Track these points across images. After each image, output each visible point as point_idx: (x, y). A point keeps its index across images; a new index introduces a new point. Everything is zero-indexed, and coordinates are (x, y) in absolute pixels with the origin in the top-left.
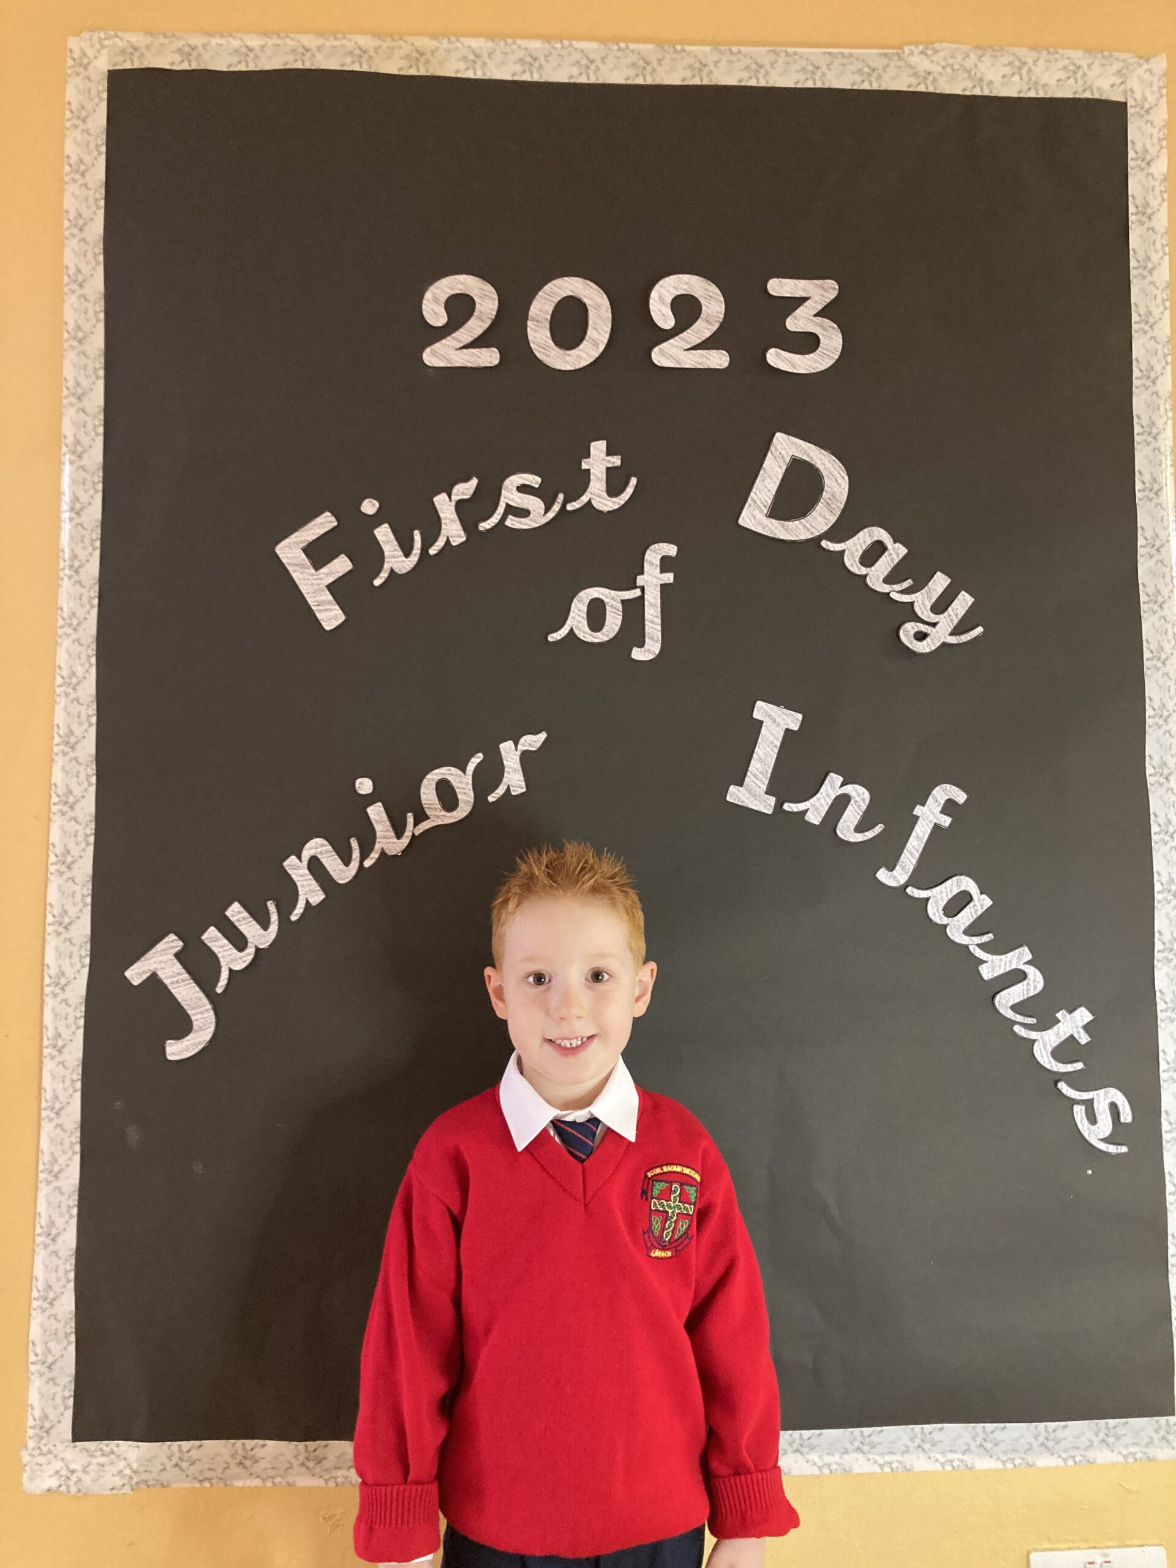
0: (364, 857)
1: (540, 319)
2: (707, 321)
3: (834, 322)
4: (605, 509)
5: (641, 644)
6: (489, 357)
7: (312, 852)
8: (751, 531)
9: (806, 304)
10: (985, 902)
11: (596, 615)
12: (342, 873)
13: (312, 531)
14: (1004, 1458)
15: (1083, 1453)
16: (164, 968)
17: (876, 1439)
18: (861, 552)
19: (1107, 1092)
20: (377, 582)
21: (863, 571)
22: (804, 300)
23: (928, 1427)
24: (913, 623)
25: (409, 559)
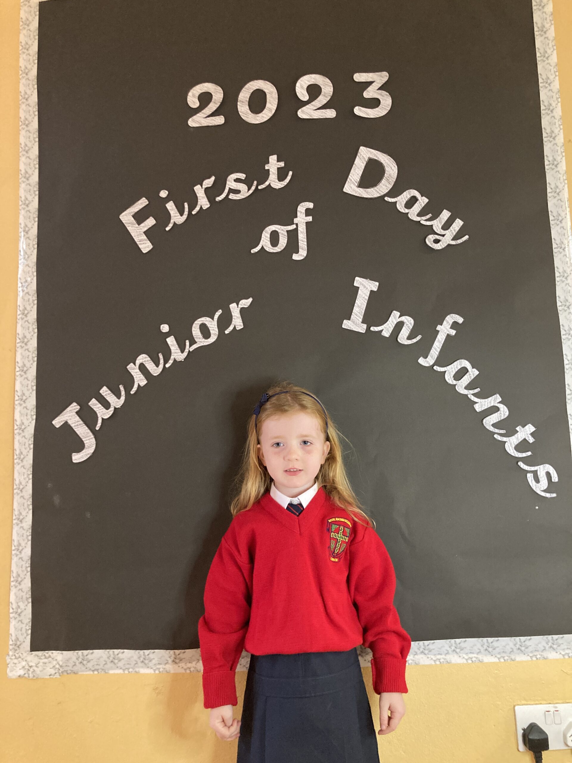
0: (166, 362)
1: (243, 101)
2: (325, 96)
3: (387, 92)
4: (277, 187)
5: (297, 252)
6: (220, 120)
7: (141, 361)
8: (351, 195)
9: (373, 84)
10: (475, 373)
11: (274, 238)
12: (155, 370)
13: (137, 207)
14: (499, 656)
15: (541, 653)
16: (70, 419)
17: (431, 647)
18: (405, 202)
19: (544, 467)
20: (168, 229)
21: (407, 211)
22: (371, 83)
23: (458, 641)
24: (432, 235)
25: (183, 217)
